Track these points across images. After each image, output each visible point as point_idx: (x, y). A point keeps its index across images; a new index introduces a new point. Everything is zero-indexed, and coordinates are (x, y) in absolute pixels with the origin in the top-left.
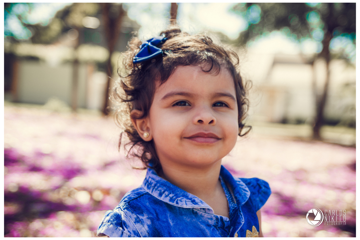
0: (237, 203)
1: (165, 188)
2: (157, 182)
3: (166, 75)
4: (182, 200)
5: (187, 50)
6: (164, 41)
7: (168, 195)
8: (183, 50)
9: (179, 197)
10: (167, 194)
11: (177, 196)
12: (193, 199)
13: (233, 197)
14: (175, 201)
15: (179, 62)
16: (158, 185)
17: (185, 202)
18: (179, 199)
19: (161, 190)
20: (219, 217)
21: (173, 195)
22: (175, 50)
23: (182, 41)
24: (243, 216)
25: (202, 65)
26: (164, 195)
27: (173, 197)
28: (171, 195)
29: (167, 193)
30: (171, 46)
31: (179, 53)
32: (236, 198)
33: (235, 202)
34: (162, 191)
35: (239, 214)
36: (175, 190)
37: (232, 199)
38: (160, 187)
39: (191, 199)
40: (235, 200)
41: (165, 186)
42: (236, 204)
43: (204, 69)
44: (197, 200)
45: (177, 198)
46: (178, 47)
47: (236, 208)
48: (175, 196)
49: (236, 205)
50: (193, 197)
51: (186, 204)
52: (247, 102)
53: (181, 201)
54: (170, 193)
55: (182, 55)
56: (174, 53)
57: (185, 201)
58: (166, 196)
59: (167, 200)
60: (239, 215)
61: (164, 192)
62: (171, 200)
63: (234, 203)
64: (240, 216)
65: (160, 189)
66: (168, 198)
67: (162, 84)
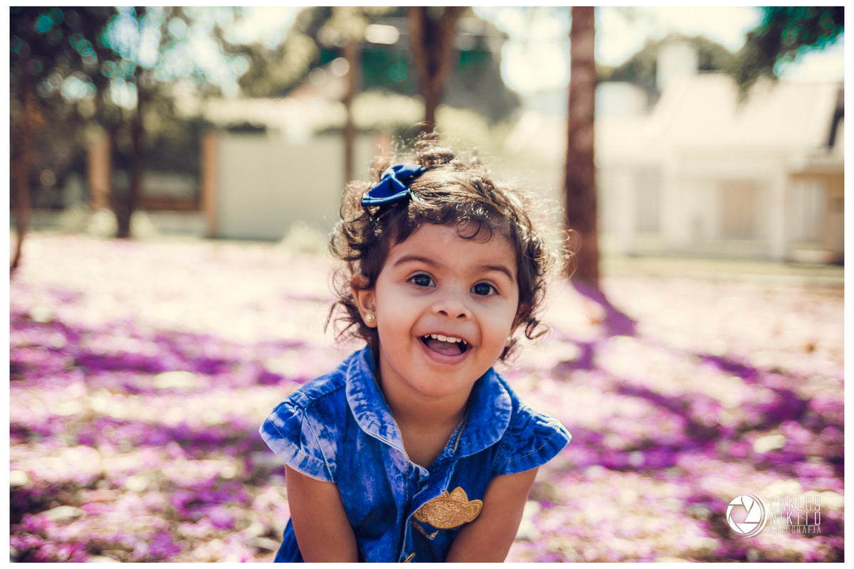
0: (456, 452)
1: (364, 388)
2: (362, 372)
3: (405, 232)
4: (371, 418)
5: (443, 199)
6: (418, 174)
7: (361, 399)
8: (439, 199)
9: (371, 411)
10: (360, 397)
11: (370, 408)
12: (386, 424)
13: (458, 439)
14: (361, 414)
15: (428, 217)
16: (360, 377)
17: (370, 422)
18: (368, 413)
19: (356, 387)
20: (414, 467)
21: (366, 403)
22: (428, 196)
23: (442, 181)
24: (449, 481)
25: (461, 228)
26: (355, 396)
27: (363, 406)
28: (363, 402)
29: (361, 395)
30: (423, 188)
31: (432, 201)
32: (460, 442)
33: (456, 448)
34: (358, 389)
35: (447, 472)
36: (373, 398)
37: (455, 441)
38: (360, 382)
39: (383, 422)
40: (457, 444)
41: (366, 384)
42: (454, 451)
43: (462, 234)
44: (390, 429)
45: (367, 410)
46: (432, 190)
47: (450, 458)
48: (367, 405)
49: (452, 454)
50: (389, 421)
51: (369, 427)
52: (543, 286)
53: (367, 418)
54: (365, 399)
55: (435, 207)
56: (426, 199)
57: (373, 422)
58: (357, 400)
59: (353, 405)
60: (445, 476)
61: (359, 391)
62: (359, 409)
63: (454, 449)
64: (446, 478)
65: (357, 383)
66: (357, 404)
67: (397, 244)
